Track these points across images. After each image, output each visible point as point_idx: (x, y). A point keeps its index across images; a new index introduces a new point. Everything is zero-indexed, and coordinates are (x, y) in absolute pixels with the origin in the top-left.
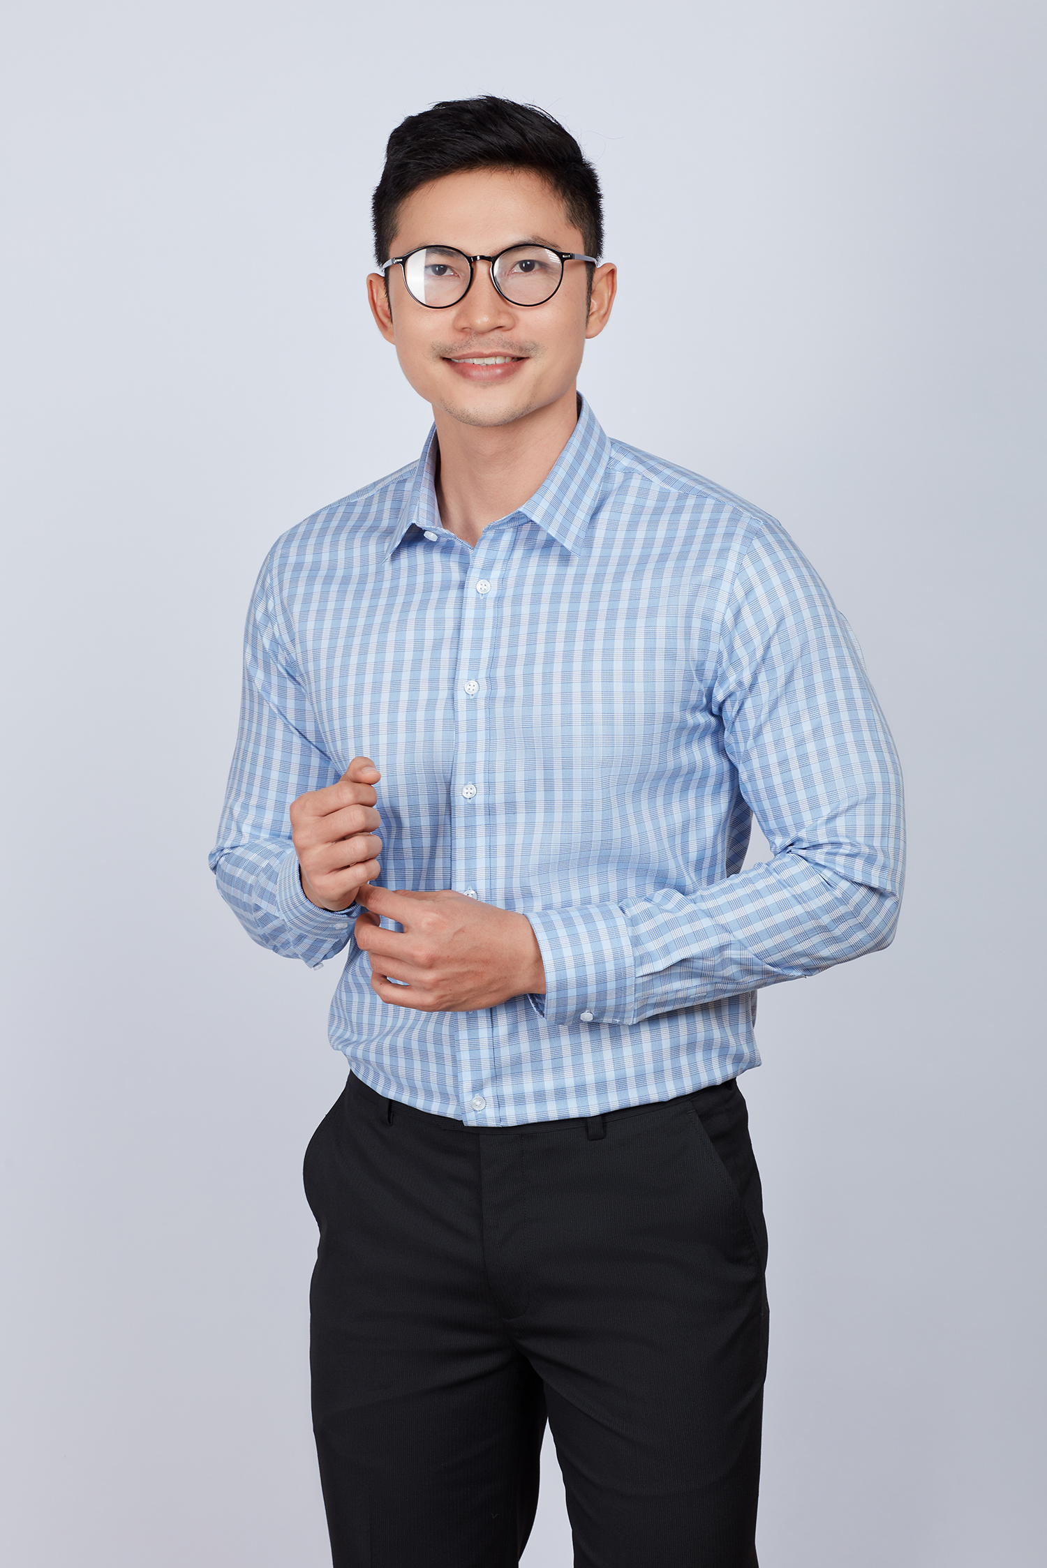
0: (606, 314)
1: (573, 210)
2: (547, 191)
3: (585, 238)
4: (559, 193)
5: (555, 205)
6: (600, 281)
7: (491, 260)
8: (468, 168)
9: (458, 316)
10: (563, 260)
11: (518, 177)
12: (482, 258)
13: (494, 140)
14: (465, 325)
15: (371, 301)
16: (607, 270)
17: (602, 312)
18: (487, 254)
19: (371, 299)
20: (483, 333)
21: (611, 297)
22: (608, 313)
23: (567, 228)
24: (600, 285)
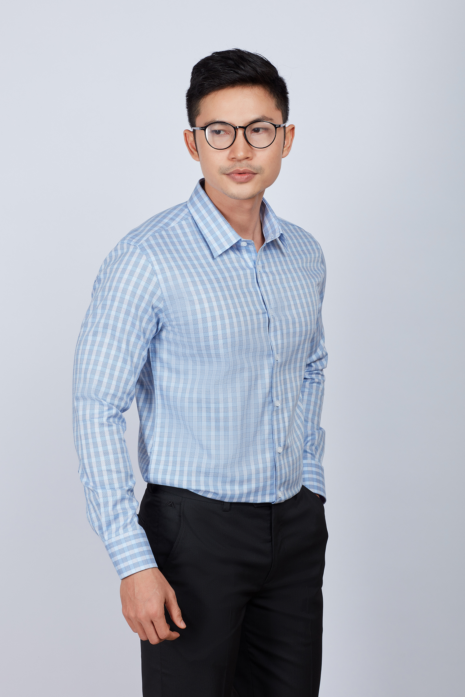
0: (290, 147)
1: (278, 103)
2: (267, 95)
3: (282, 114)
4: (272, 96)
5: (271, 101)
6: (288, 132)
7: (244, 128)
8: (233, 86)
9: (230, 153)
10: (276, 128)
11: (255, 90)
12: (240, 127)
13: (243, 73)
14: (233, 157)
15: (186, 141)
16: (291, 128)
17: (288, 146)
18: (241, 125)
19: (185, 140)
20: (240, 161)
21: (292, 139)
22: (291, 146)
23: (276, 110)
24: (289, 135)
